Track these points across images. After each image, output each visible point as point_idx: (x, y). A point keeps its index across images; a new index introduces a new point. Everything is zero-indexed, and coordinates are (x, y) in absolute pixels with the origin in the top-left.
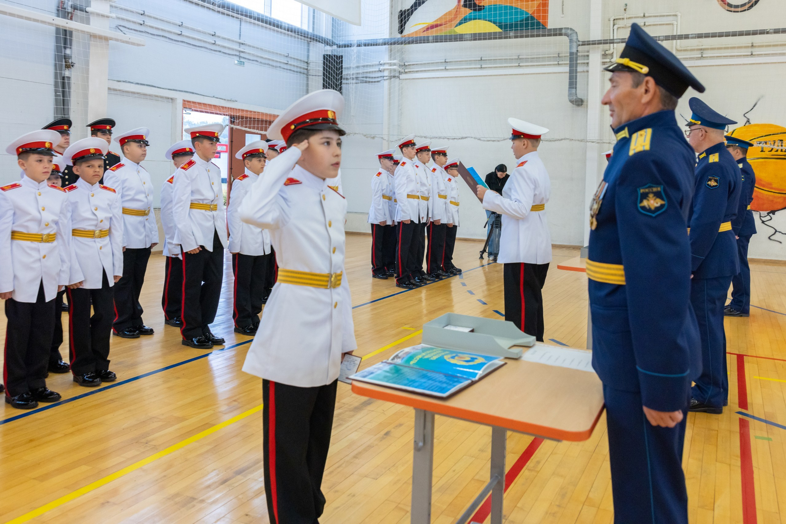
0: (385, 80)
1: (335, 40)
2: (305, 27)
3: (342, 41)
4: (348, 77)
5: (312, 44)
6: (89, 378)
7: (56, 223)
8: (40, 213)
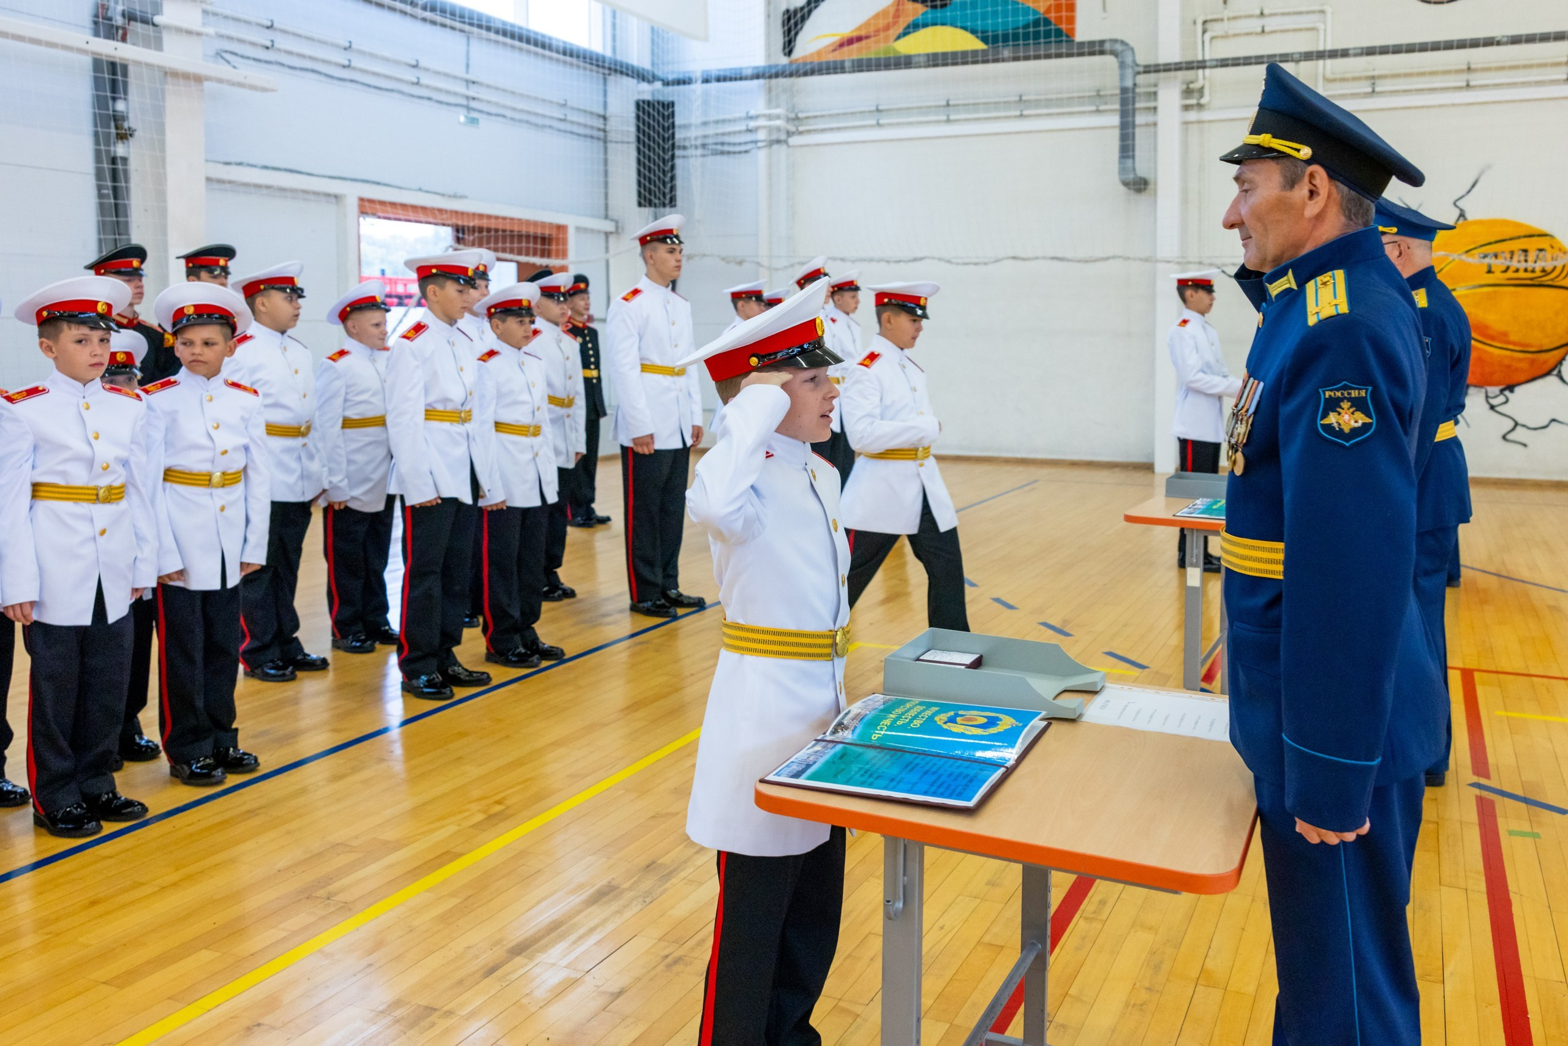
0: (758, 148)
1: (658, 71)
2: (599, 46)
3: (673, 72)
4: (687, 144)
5: (612, 79)
6: (201, 768)
7: (125, 463)
8: (90, 444)
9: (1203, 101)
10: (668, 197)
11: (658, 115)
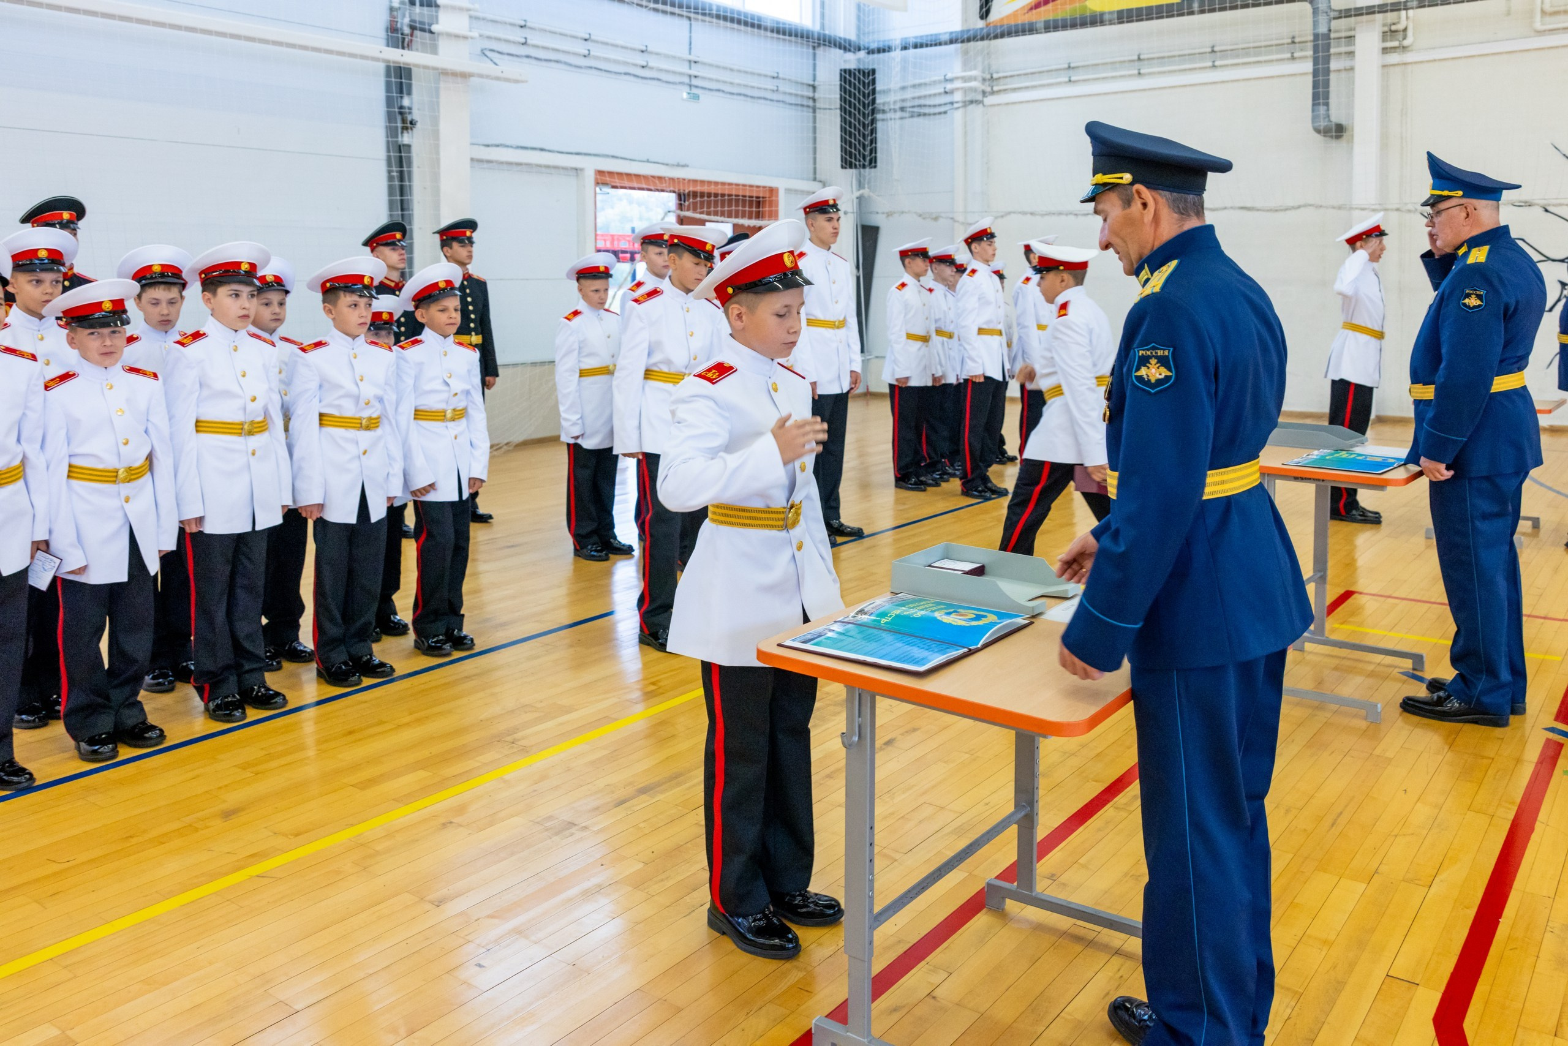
0: (955, 109)
1: (864, 40)
2: (807, 19)
3: (875, 41)
4: (886, 108)
5: (820, 51)
6: (436, 642)
7: (380, 400)
8: (357, 385)
9: (1406, 43)
10: (868, 159)
11: (859, 83)
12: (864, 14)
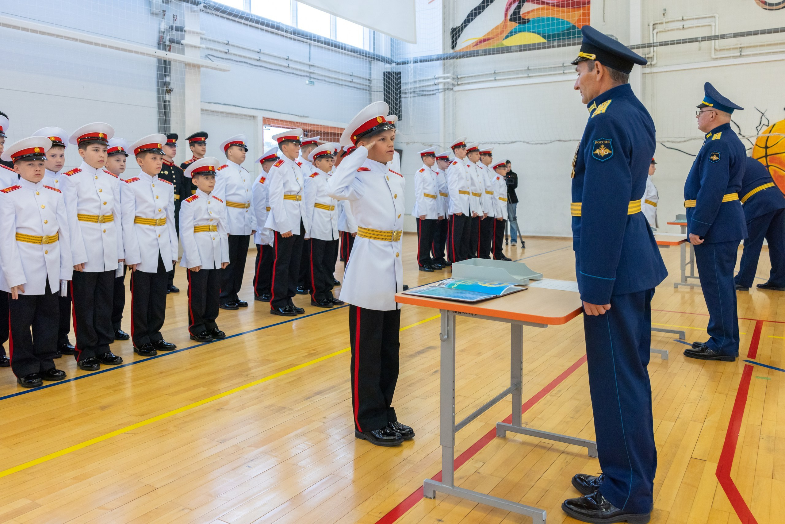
0: (439, 92)
1: (393, 58)
2: (367, 48)
3: (400, 59)
4: (407, 91)
5: (373, 62)
7: (166, 209)
8: (155, 201)
9: (653, 63)
11: (393, 78)
12: (396, 45)
